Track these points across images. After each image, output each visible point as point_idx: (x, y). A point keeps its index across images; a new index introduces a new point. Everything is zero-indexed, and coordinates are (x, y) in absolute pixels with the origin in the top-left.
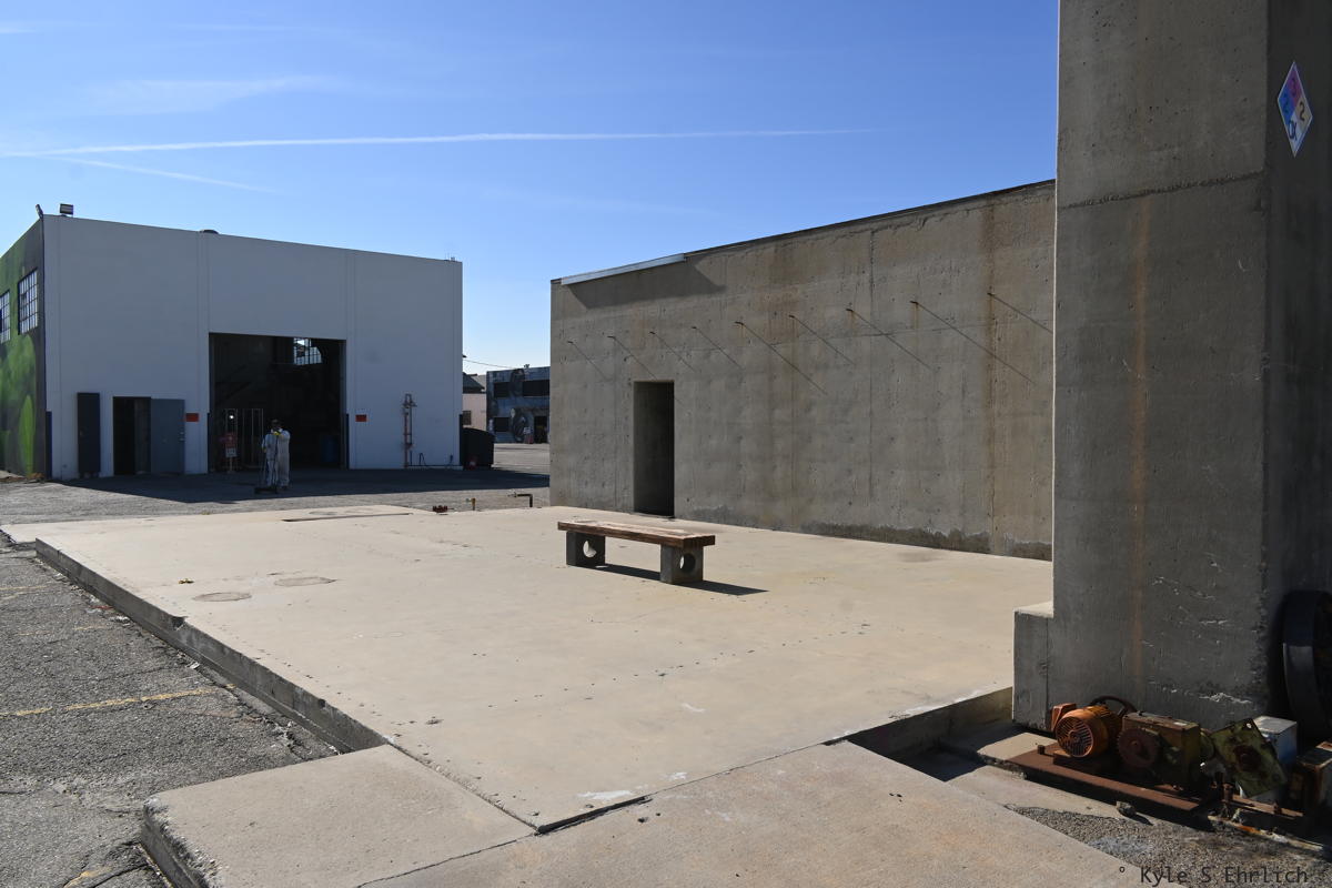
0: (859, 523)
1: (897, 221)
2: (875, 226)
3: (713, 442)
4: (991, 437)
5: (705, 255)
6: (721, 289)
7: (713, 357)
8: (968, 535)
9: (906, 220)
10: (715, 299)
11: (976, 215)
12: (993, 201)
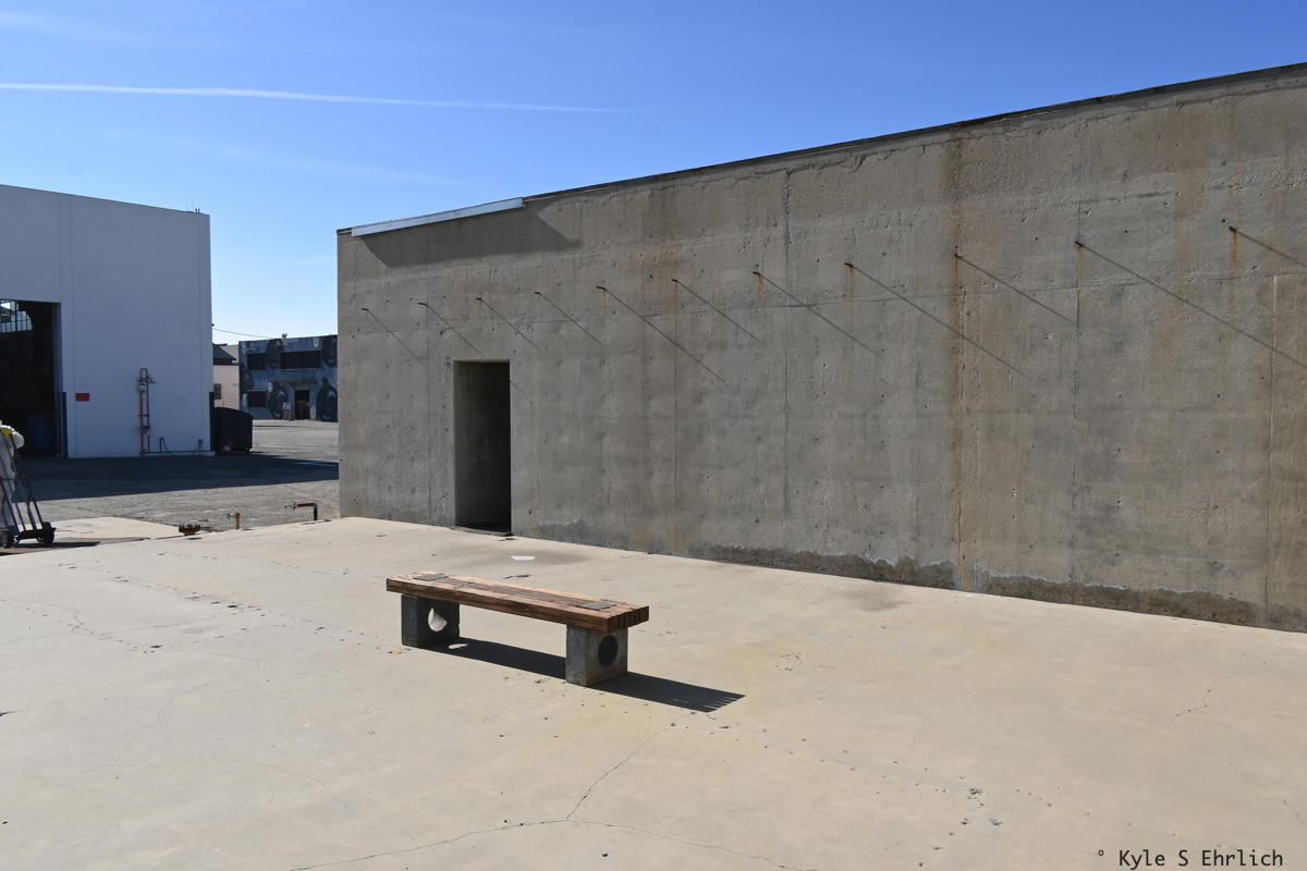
0: (769, 546)
1: (824, 159)
2: (791, 165)
3: (565, 440)
4: (956, 441)
5: (552, 201)
6: (575, 245)
7: (563, 332)
8: (923, 565)
9: (835, 157)
10: (567, 256)
11: (936, 152)
12: (960, 135)
